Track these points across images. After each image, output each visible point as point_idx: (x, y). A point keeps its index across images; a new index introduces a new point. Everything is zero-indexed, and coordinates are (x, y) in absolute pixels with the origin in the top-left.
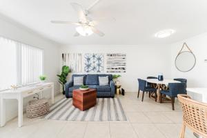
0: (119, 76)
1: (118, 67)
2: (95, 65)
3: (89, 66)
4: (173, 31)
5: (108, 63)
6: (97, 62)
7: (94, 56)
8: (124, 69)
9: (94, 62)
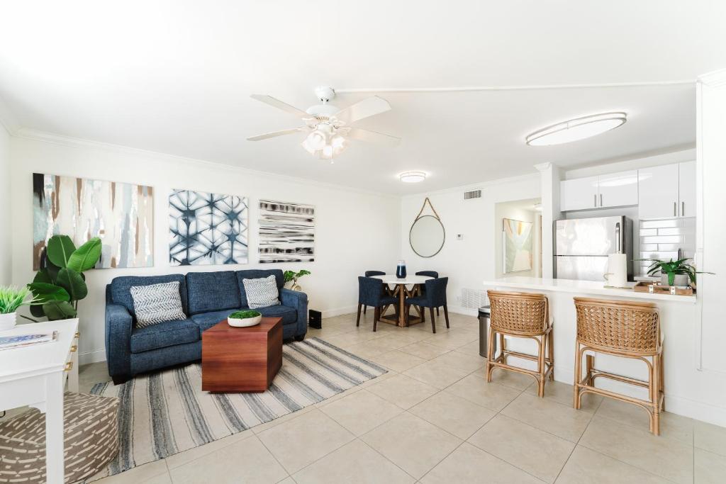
0: (303, 273)
1: (293, 246)
2: (219, 236)
3: (189, 240)
4: (428, 174)
5: (265, 231)
6: (224, 227)
7: (212, 204)
8: (309, 251)
9: (212, 227)
